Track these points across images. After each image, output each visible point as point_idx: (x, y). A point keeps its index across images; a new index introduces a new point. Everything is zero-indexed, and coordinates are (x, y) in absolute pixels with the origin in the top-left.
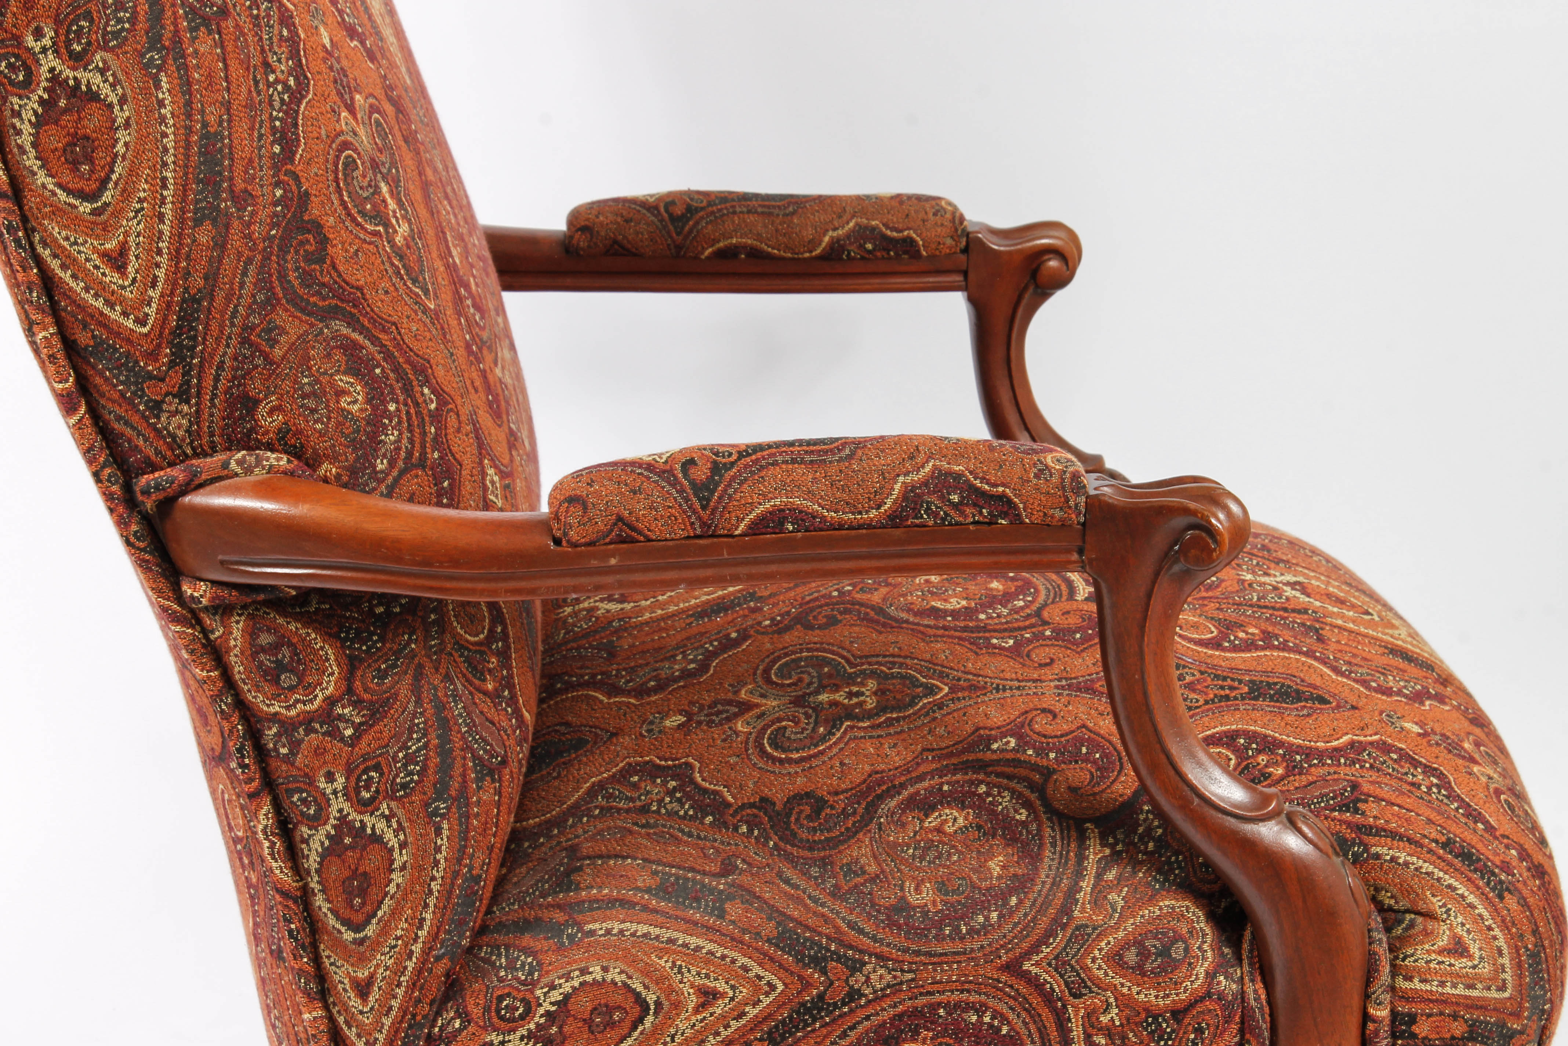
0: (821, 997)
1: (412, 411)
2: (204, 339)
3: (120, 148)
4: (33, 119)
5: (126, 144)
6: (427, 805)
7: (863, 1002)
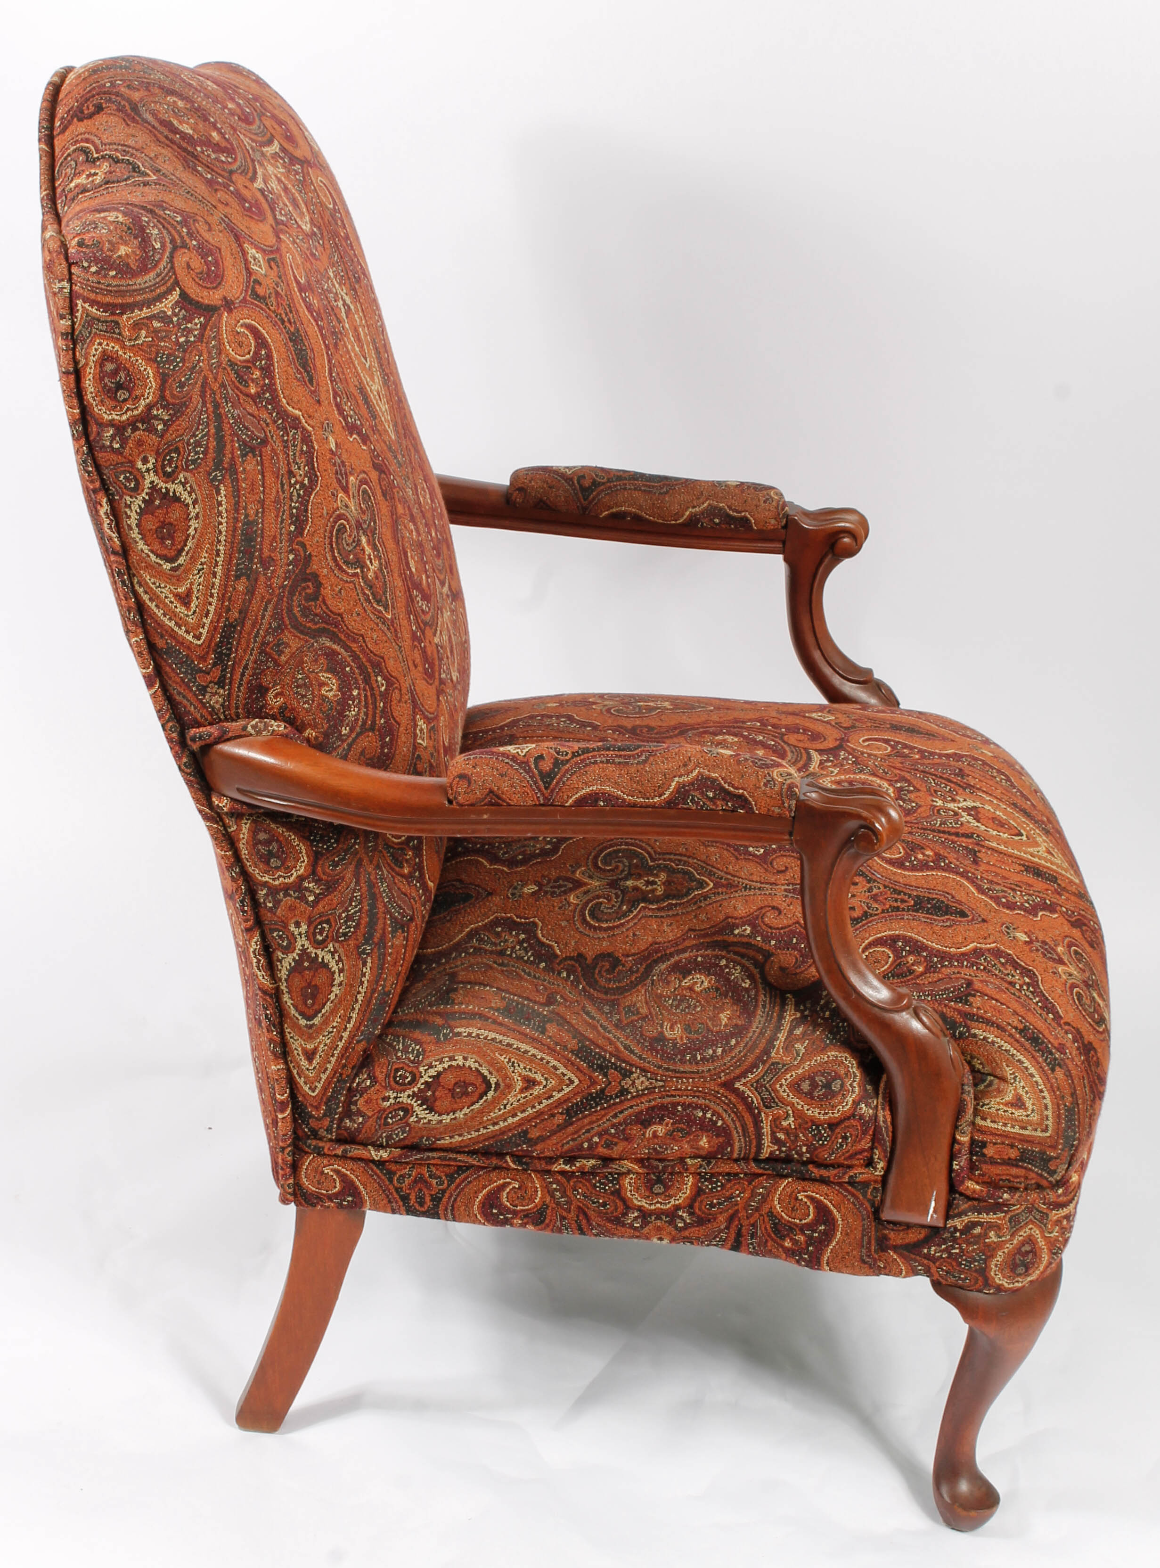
0: (602, 1090)
1: (369, 694)
2: (237, 650)
3: (191, 531)
4: (138, 510)
5: (196, 529)
6: (358, 947)
7: (629, 1097)
